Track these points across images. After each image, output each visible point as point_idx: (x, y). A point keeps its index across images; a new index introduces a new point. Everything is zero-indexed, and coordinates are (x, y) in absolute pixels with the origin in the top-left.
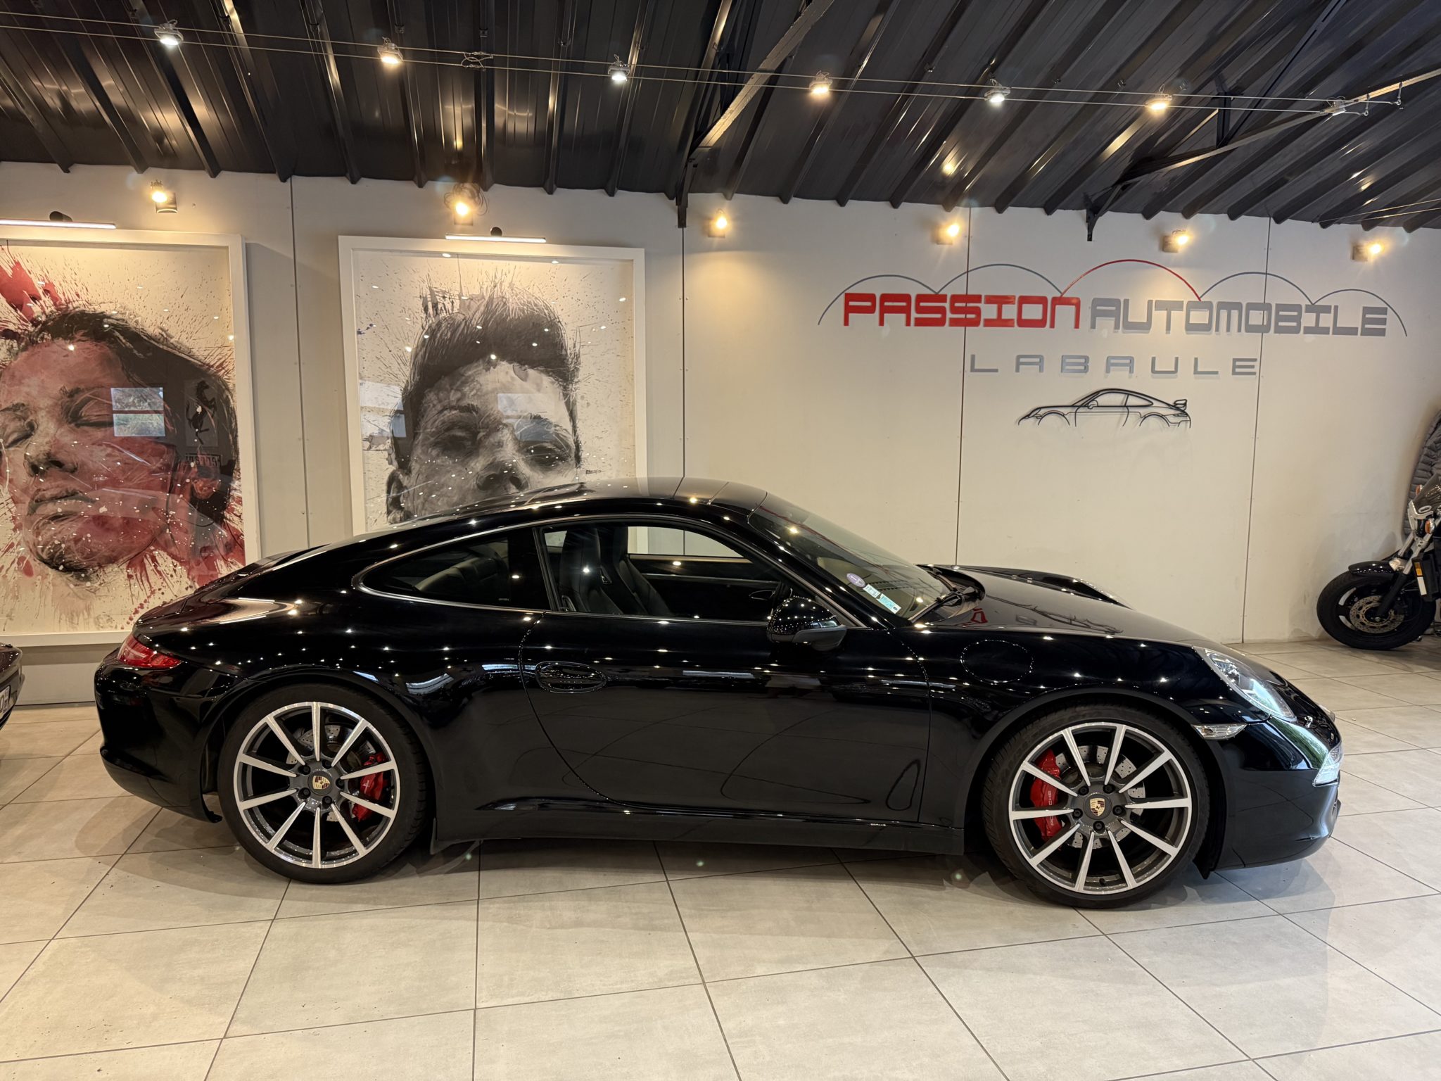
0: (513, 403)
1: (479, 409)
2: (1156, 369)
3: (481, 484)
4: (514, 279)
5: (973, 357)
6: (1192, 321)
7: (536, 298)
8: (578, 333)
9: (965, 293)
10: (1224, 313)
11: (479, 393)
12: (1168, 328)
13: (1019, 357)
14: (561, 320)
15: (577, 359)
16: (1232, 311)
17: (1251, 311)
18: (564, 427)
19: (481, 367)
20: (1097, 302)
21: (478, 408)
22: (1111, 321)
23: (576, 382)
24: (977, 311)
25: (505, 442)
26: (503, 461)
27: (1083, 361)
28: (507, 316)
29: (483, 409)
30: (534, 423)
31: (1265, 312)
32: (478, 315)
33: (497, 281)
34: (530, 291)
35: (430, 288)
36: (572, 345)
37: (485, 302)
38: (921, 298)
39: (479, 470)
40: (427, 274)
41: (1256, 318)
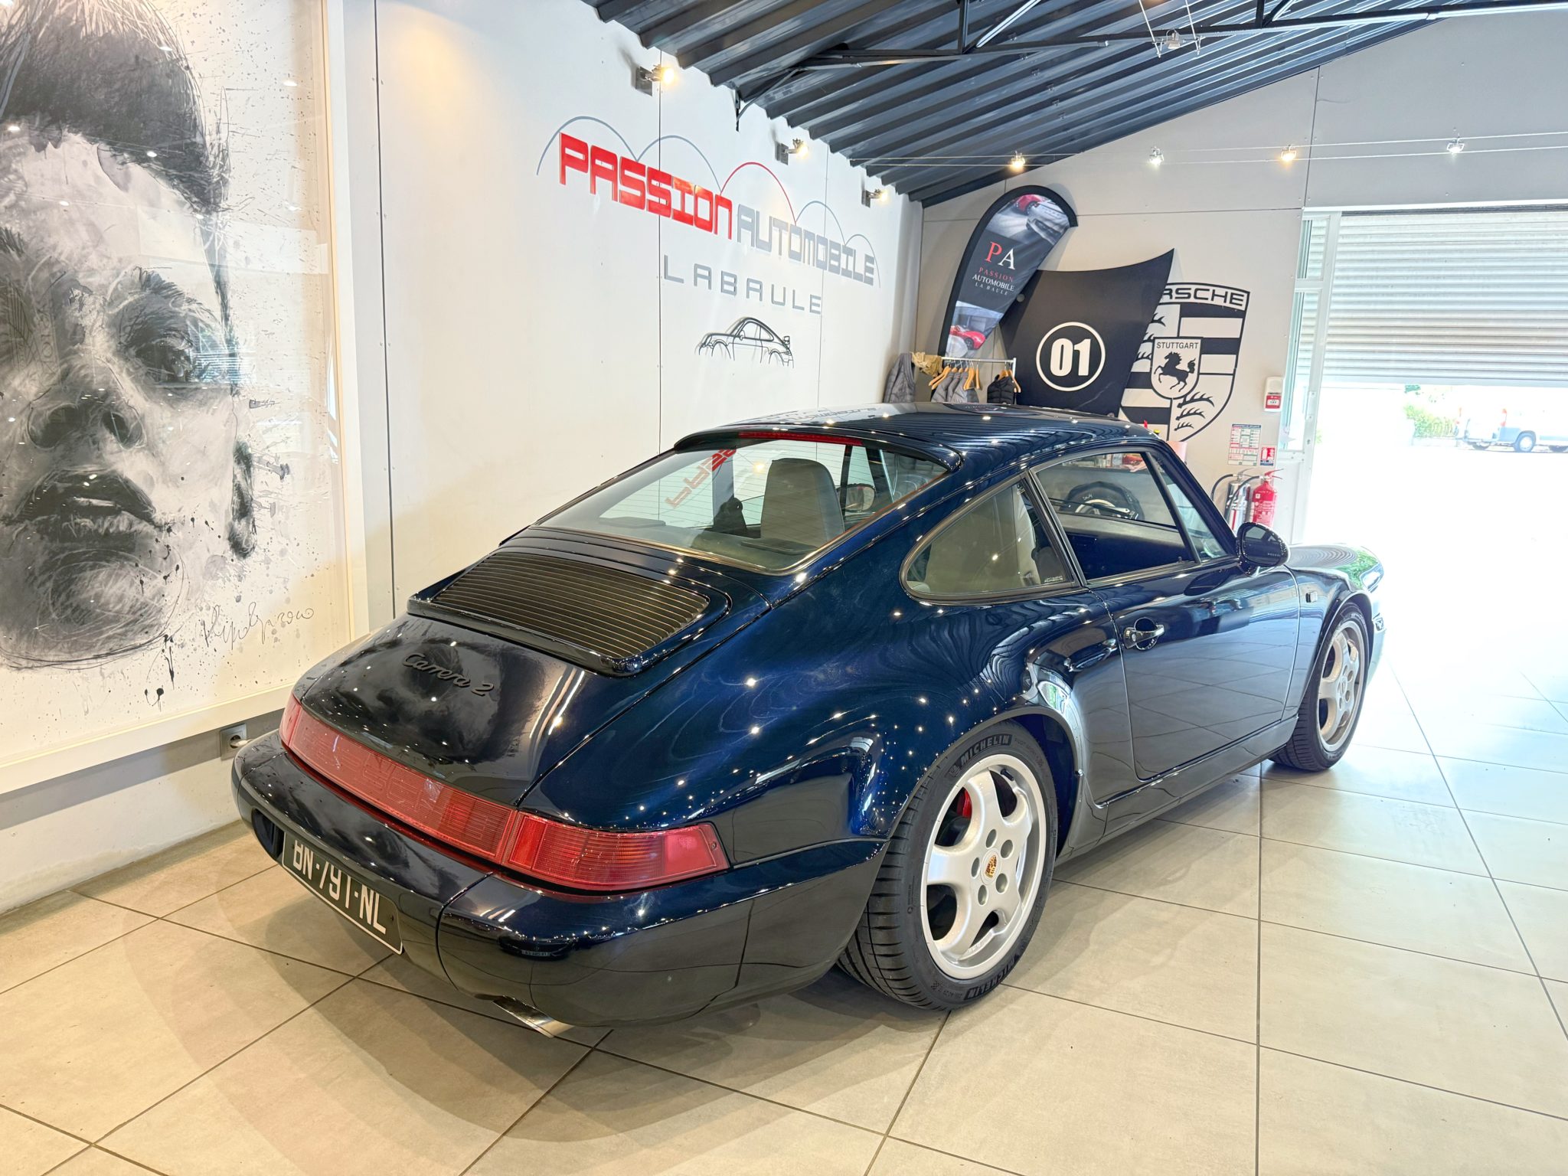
0: (101, 237)
1: (27, 248)
3: (39, 433)
5: (666, 259)
6: (792, 249)
8: (224, 102)
9: (658, 168)
10: (807, 243)
11: (22, 203)
13: (696, 266)
14: (190, 66)
15: (223, 159)
16: (811, 242)
17: (818, 245)
20: (740, 209)
21: (21, 240)
22: (750, 236)
23: (224, 210)
24: (668, 197)
25: (87, 332)
26: (86, 376)
29: (33, 244)
30: (148, 291)
31: (825, 247)
36: (215, 129)
38: (627, 164)
39: (31, 398)
41: (821, 253)
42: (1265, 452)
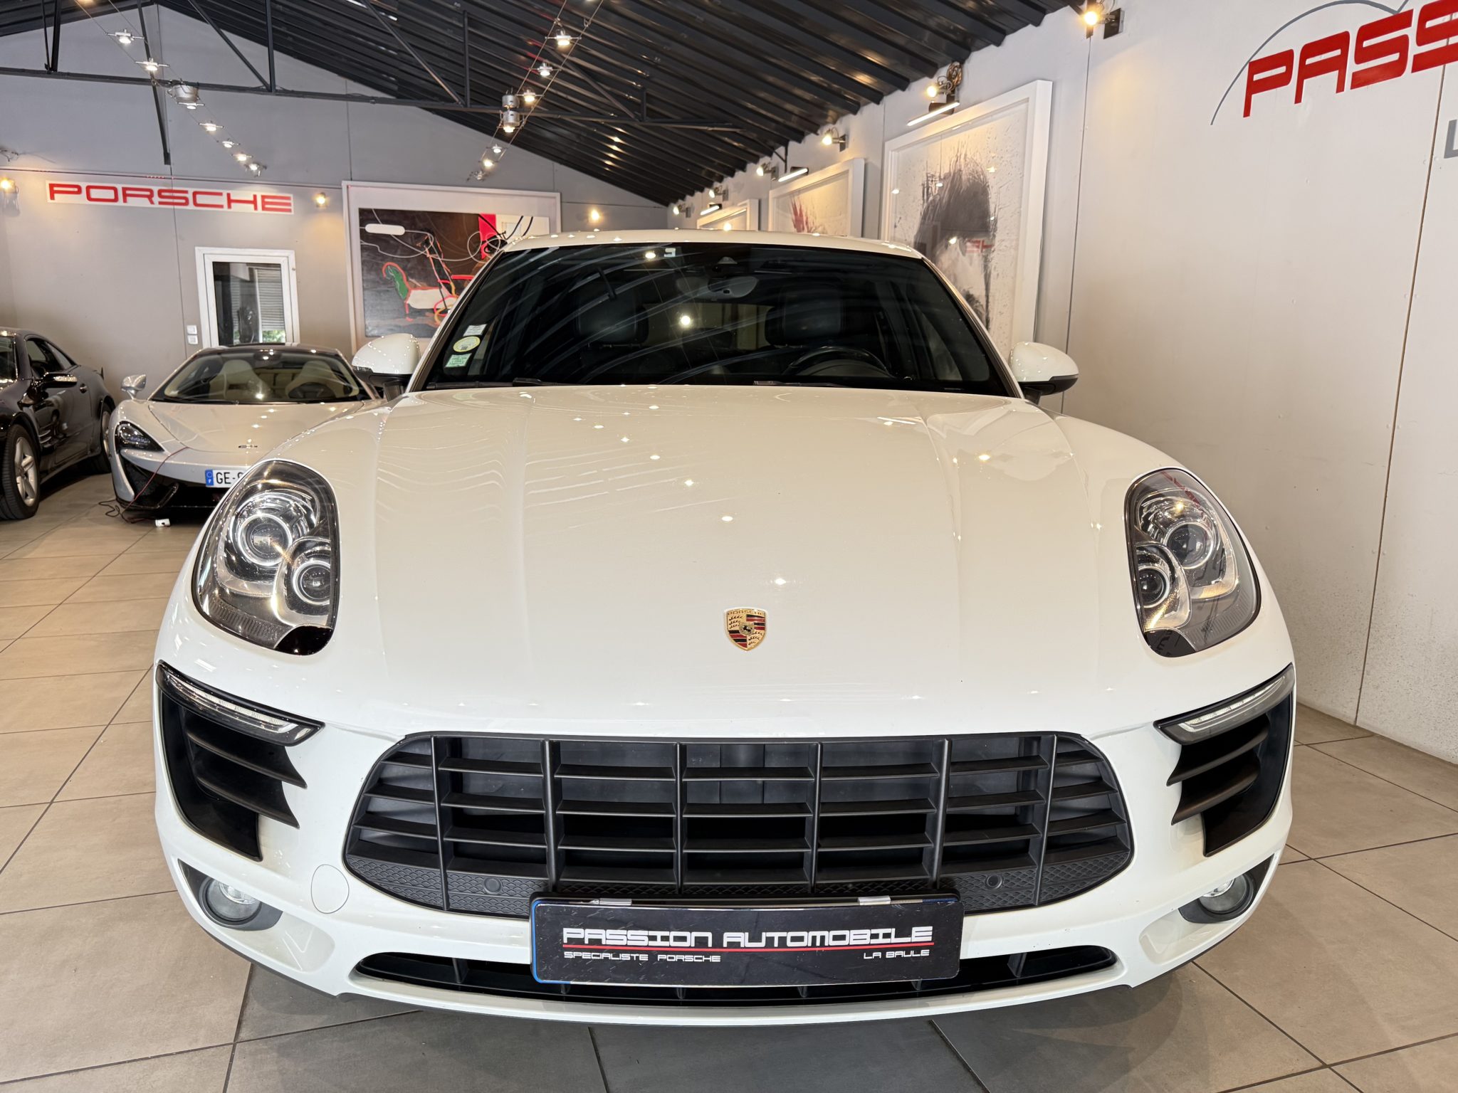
4: (968, 150)
7: (978, 165)
14: (989, 184)
15: (996, 225)
18: (982, 303)
19: (943, 247)
23: (993, 251)
28: (961, 188)
32: (947, 192)
33: (959, 155)
34: (975, 158)
35: (927, 174)
36: (994, 210)
37: (951, 178)
38: (1372, 30)
40: (925, 162)
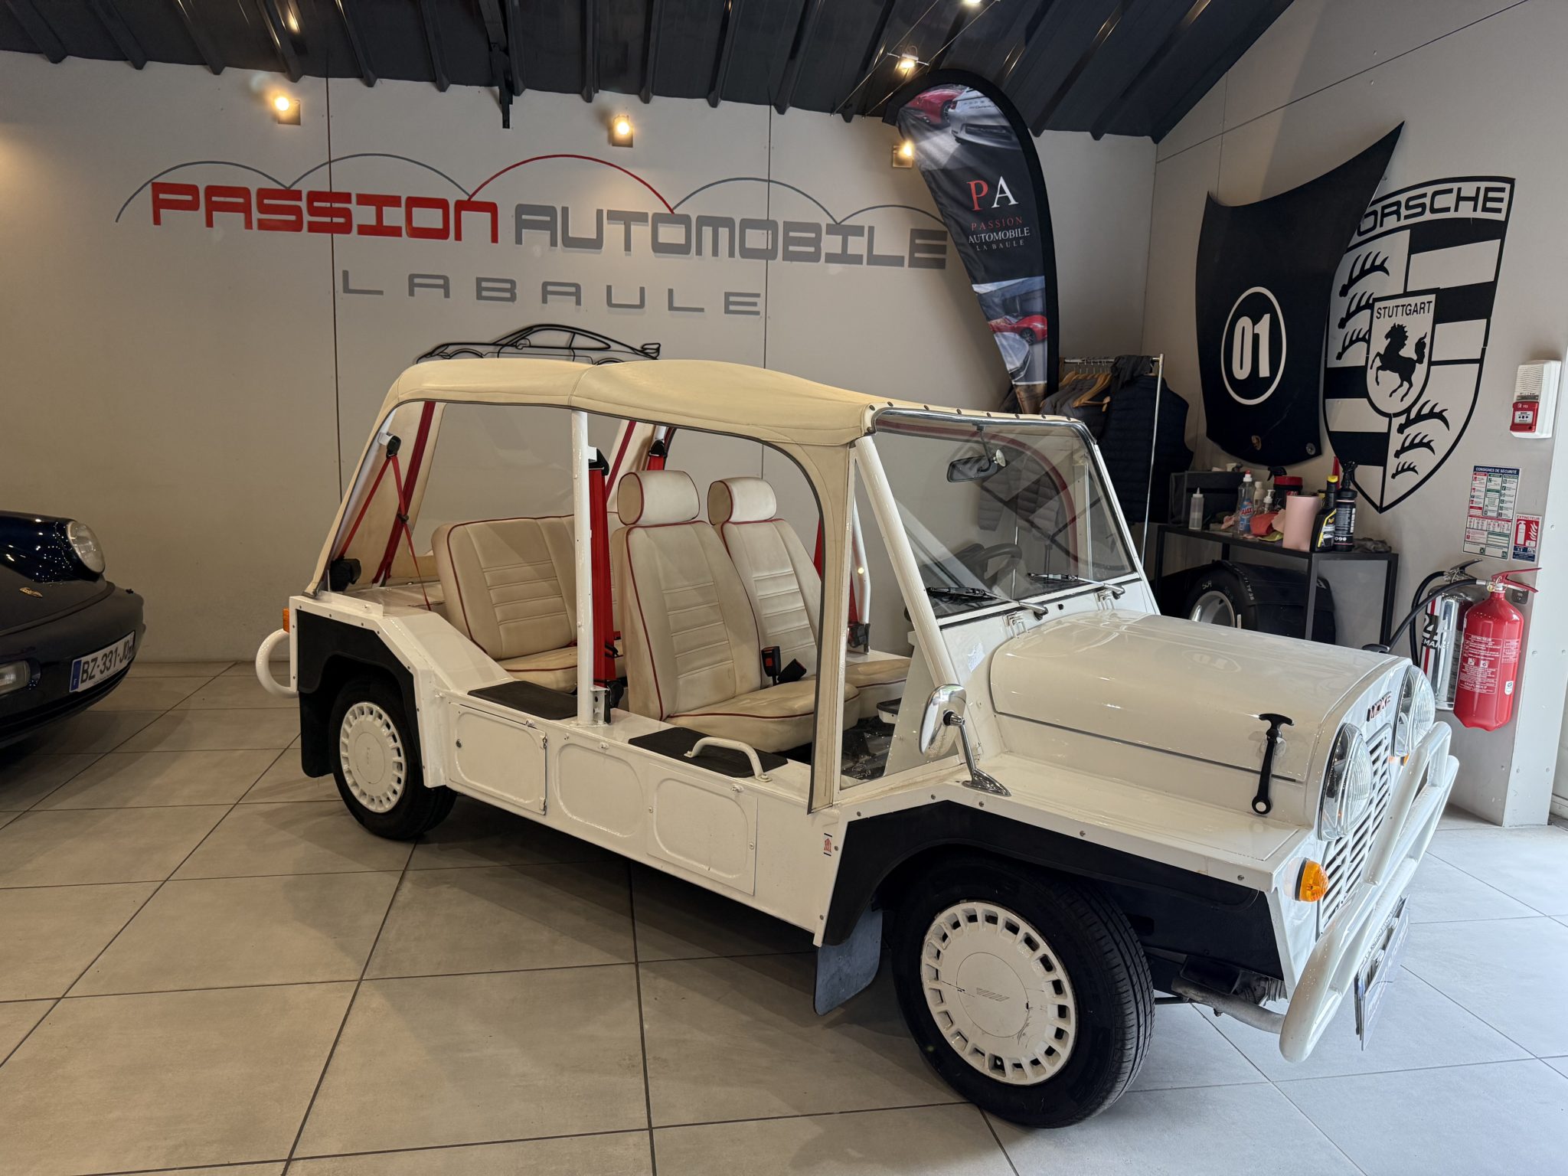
2: (613, 302)
5: (346, 274)
6: (661, 240)
9: (328, 190)
10: (707, 232)
12: (628, 247)
13: (412, 277)
16: (720, 229)
17: (747, 231)
20: (521, 209)
22: (546, 235)
24: (347, 214)
27: (508, 286)
31: (770, 232)
38: (263, 193)
41: (756, 239)
42: (1522, 527)
